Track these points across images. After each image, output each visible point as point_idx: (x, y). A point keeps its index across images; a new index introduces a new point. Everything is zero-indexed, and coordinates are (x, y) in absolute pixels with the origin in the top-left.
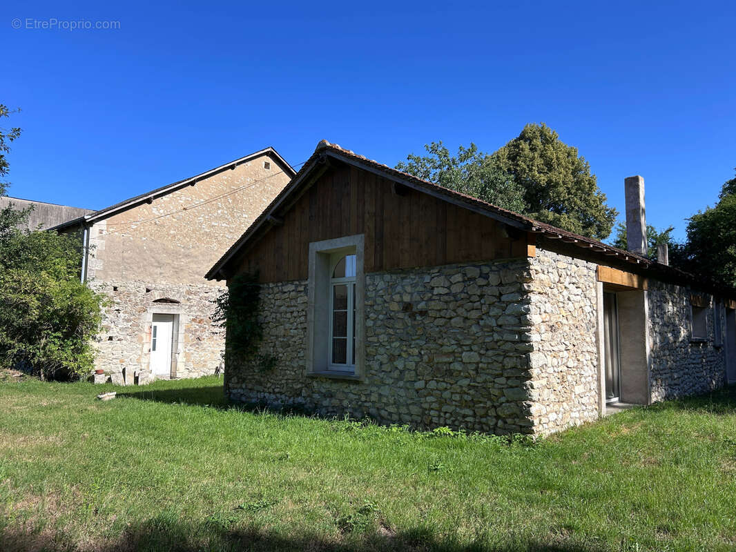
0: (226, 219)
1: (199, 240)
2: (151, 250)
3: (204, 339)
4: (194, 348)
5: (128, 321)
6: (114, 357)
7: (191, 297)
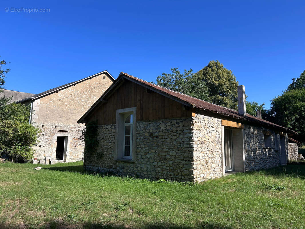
0: (88, 98)
1: (76, 107)
2: (57, 111)
3: (78, 146)
4: (73, 150)
5: (47, 139)
6: (41, 153)
7: (73, 130)
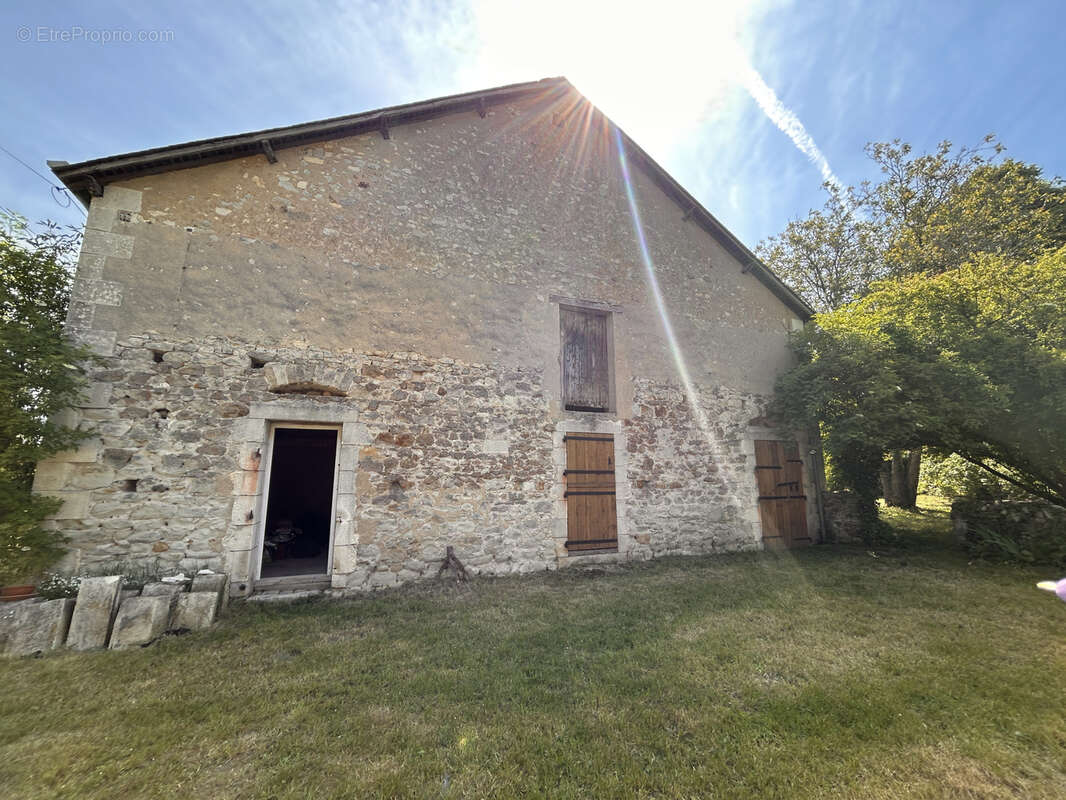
0: (466, 213)
1: (399, 253)
2: (269, 269)
3: (411, 485)
4: (384, 509)
5: (192, 437)
6: (136, 536)
7: (376, 382)
